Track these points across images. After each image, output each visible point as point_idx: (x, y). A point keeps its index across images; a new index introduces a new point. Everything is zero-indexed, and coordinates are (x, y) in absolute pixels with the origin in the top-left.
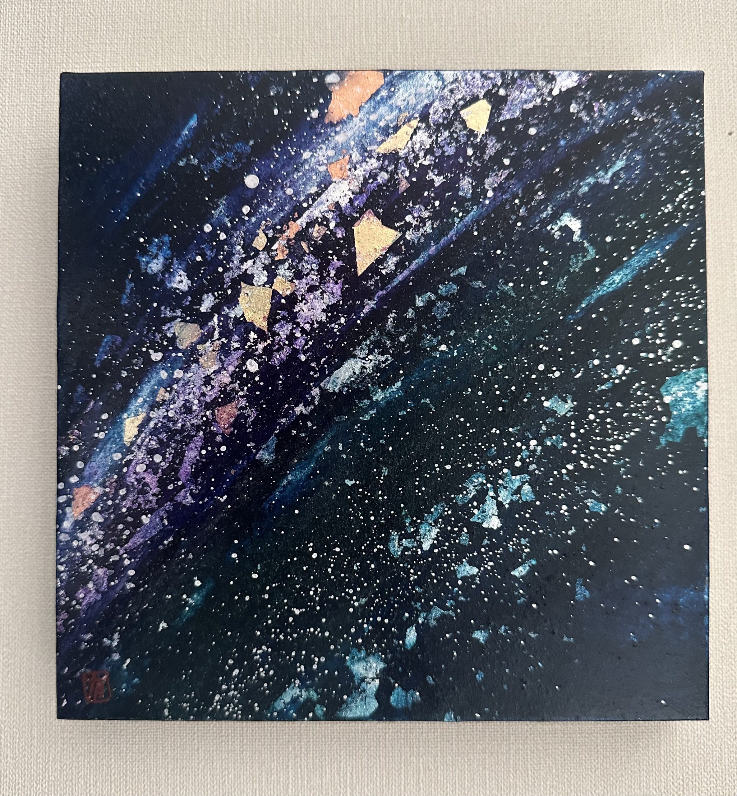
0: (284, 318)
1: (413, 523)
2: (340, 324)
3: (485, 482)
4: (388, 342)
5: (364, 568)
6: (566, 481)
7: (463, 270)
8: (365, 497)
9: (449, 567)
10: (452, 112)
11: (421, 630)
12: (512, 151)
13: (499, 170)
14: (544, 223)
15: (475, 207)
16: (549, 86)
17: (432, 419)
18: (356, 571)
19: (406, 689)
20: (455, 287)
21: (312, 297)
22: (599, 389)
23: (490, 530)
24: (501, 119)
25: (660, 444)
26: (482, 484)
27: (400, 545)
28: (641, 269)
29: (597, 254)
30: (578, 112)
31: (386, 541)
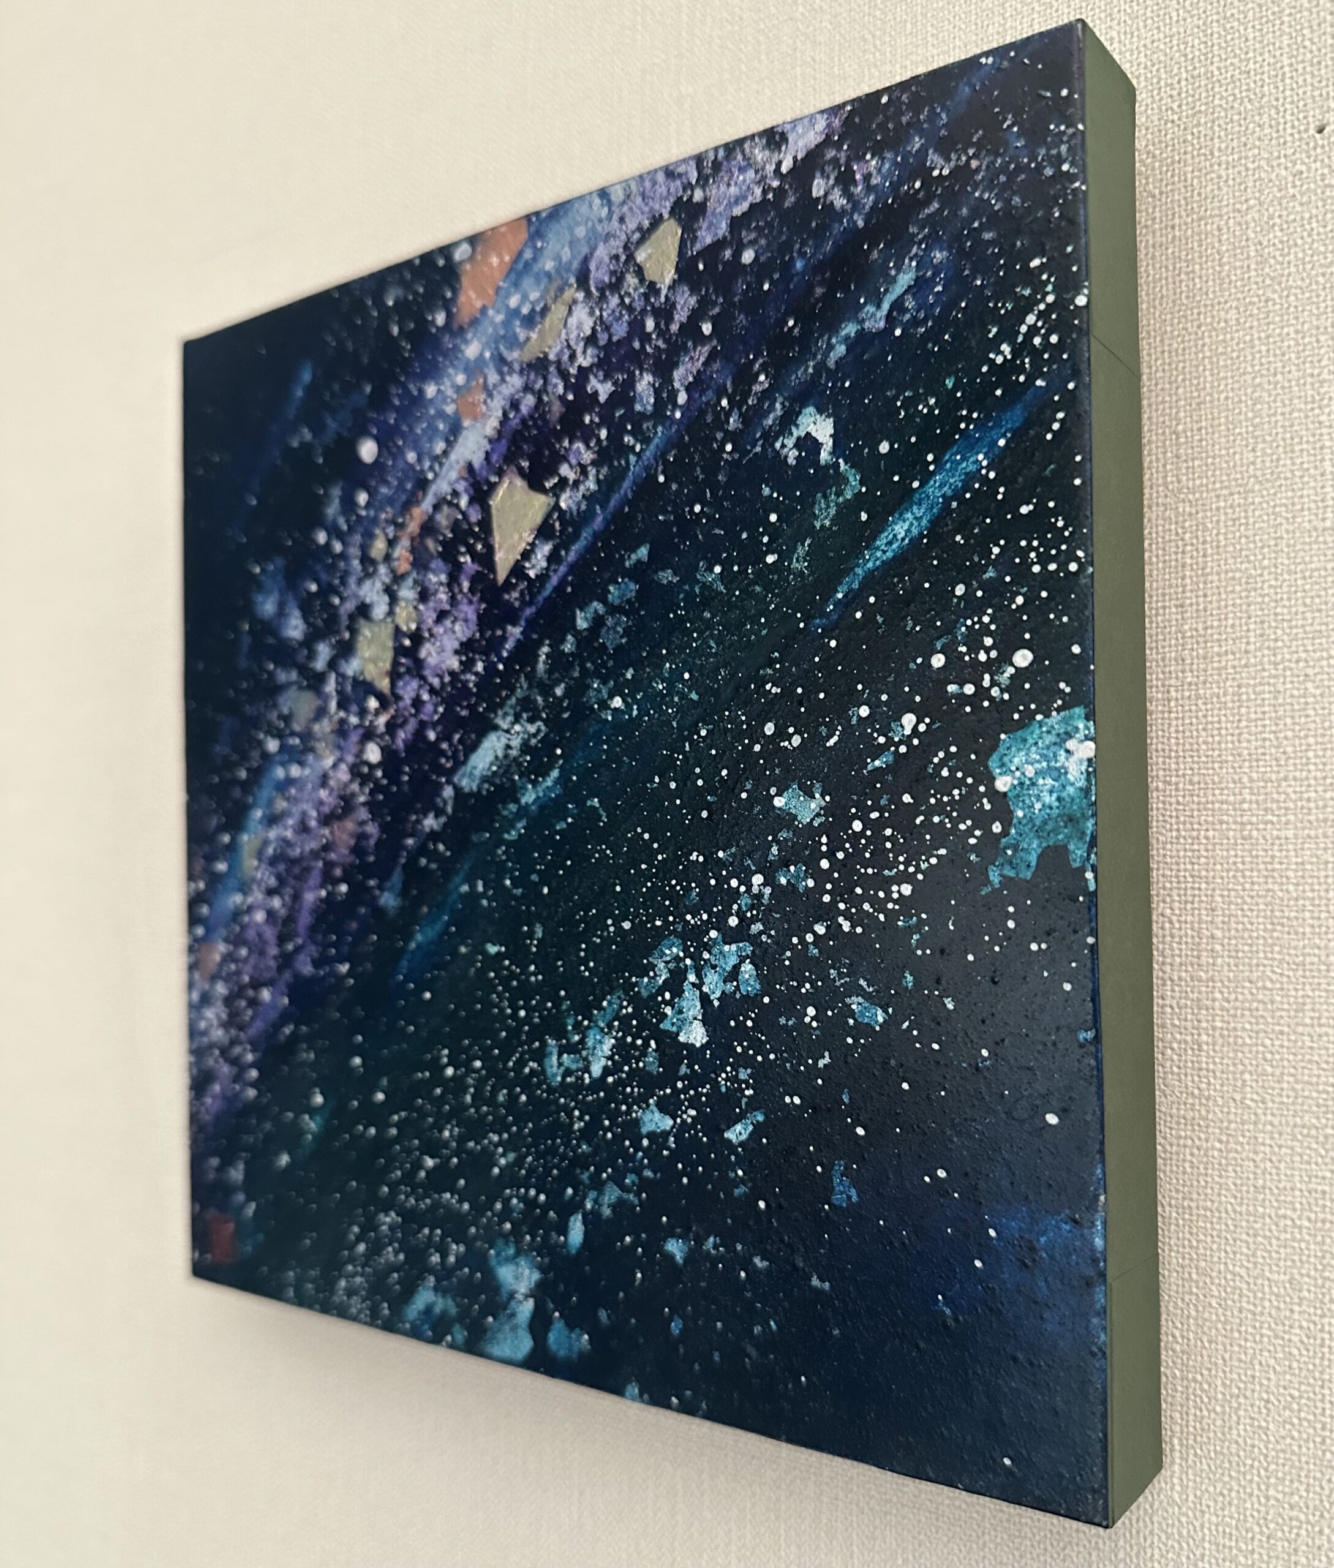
0: (409, 671)
1: (577, 1026)
2: (476, 674)
3: (681, 954)
4: (539, 699)
5: (513, 1098)
6: (813, 958)
7: (643, 552)
8: (513, 976)
9: (629, 1112)
10: (623, 258)
11: (592, 1221)
12: (715, 303)
13: (695, 349)
14: (769, 437)
15: (660, 429)
16: (776, 158)
17: (601, 836)
18: (502, 1105)
19: (571, 1325)
20: (633, 586)
21: (441, 630)
22: (870, 767)
23: (689, 1047)
24: (698, 247)
25: (987, 882)
26: (677, 959)
27: (560, 1064)
28: (947, 500)
29: (862, 483)
30: (826, 195)
31: (540, 1056)
